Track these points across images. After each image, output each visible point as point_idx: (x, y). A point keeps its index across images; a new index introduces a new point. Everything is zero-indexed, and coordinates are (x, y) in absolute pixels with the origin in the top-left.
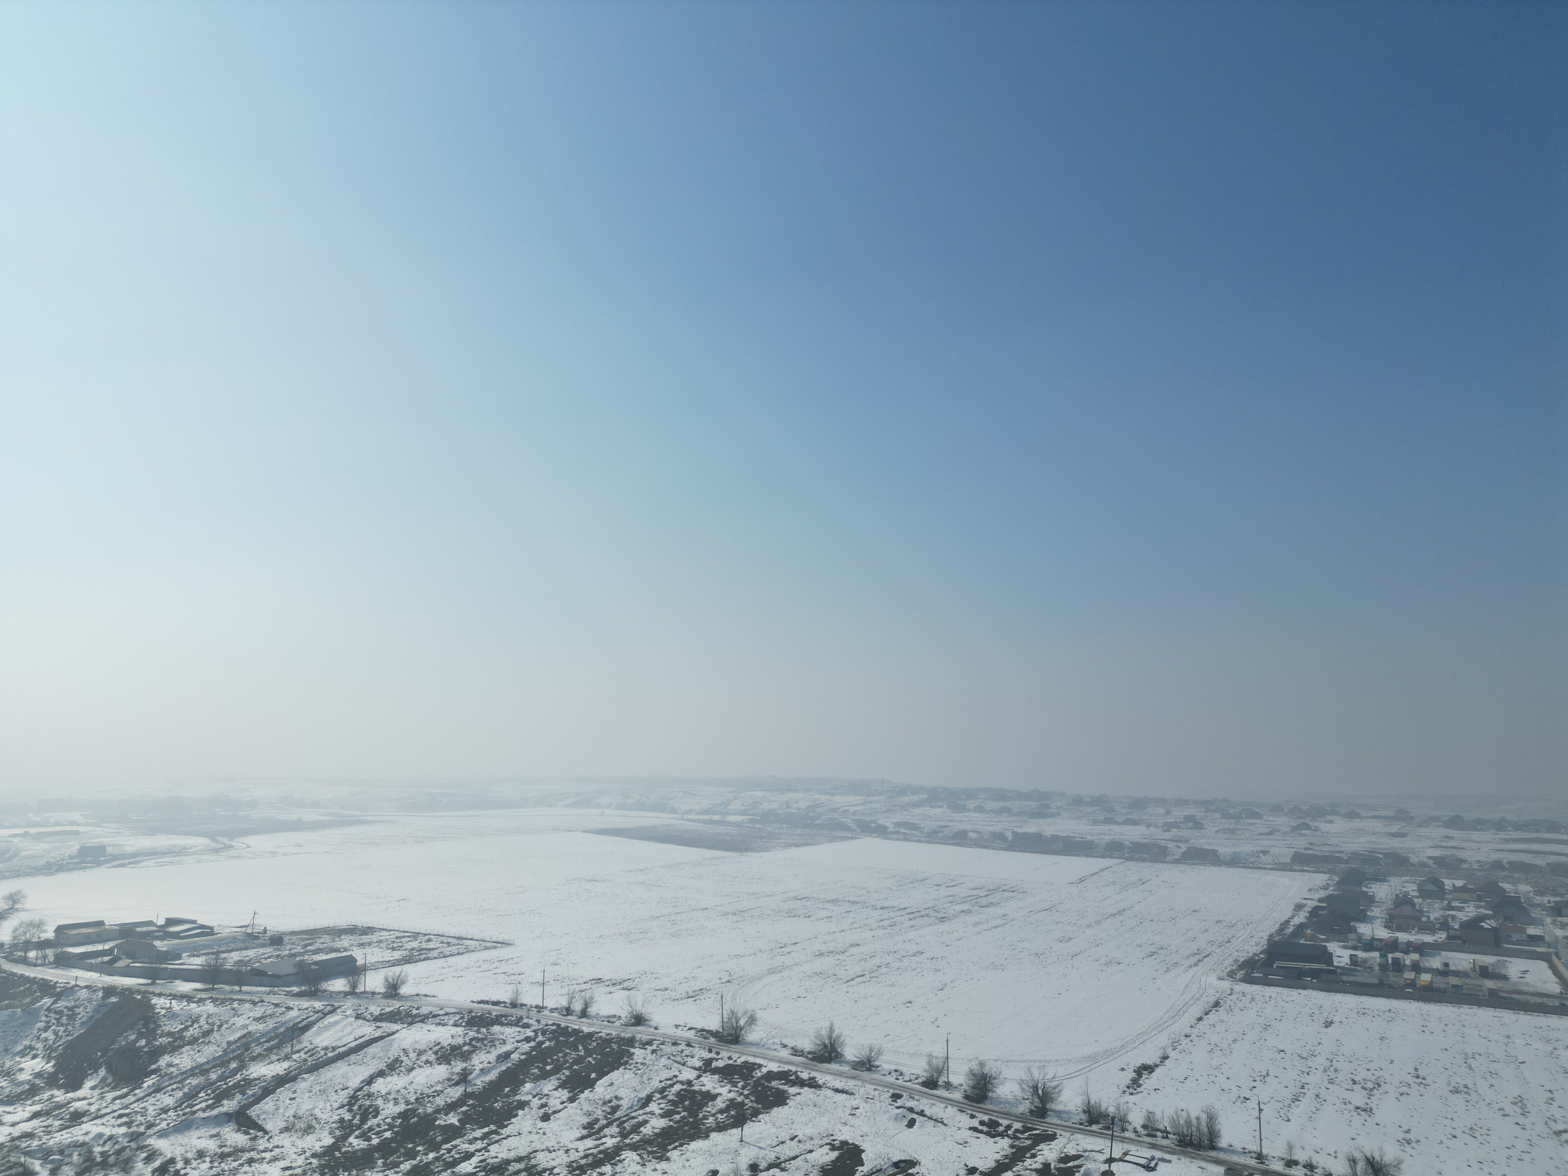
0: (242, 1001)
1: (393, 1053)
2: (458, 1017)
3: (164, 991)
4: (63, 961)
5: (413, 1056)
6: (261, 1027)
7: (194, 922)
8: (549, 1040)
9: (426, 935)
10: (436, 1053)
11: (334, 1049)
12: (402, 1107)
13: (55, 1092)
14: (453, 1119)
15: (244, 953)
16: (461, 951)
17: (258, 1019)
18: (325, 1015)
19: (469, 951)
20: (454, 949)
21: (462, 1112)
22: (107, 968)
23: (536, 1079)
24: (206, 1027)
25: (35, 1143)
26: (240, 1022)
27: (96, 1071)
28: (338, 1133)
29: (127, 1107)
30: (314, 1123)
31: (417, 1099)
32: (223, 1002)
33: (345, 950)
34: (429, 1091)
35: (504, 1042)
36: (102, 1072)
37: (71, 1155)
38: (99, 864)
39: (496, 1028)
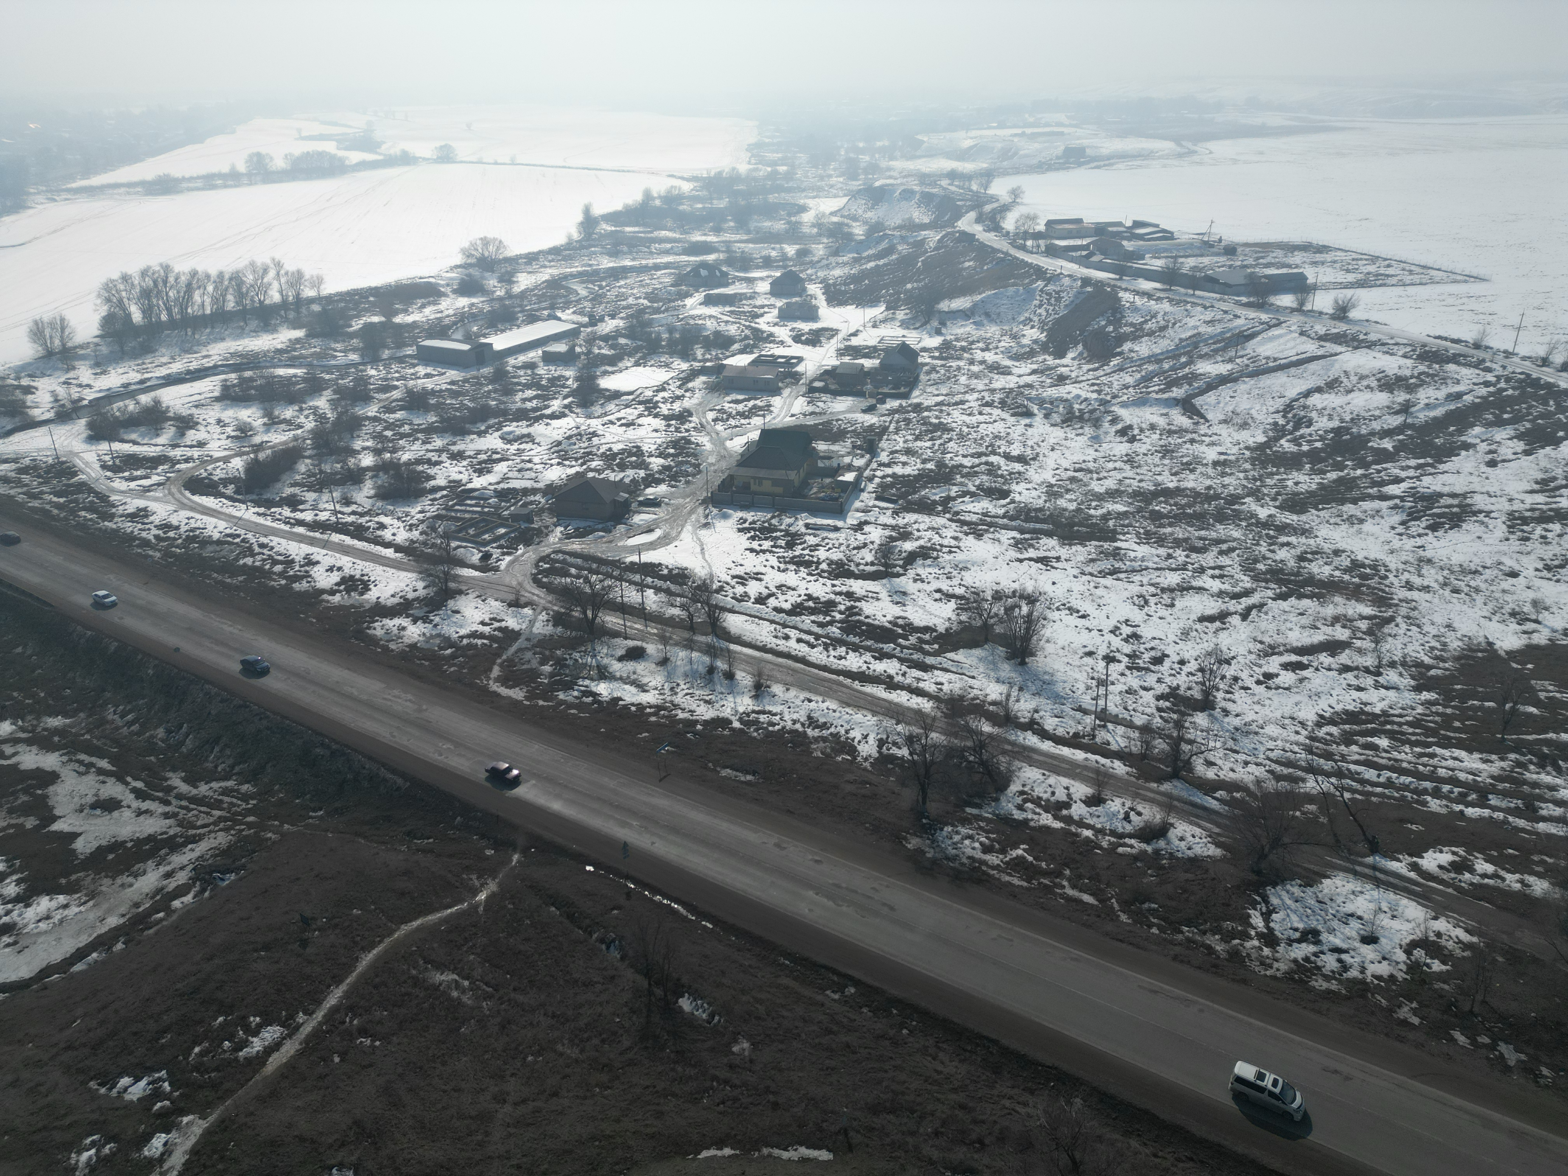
0: (1194, 304)
1: (1333, 373)
2: (1409, 349)
3: (1129, 287)
4: (1052, 252)
5: (1354, 379)
6: (1210, 330)
7: (1157, 226)
8: (1513, 388)
9: (1386, 260)
10: (1379, 380)
11: (1275, 360)
12: (1336, 423)
13: (1047, 357)
14: (1388, 444)
15: (1200, 259)
16: (1424, 281)
17: (1207, 323)
18: (1270, 327)
19: (1433, 282)
20: (1416, 278)
21: (1399, 440)
22: (1084, 261)
23: (1489, 425)
24: (1162, 323)
25: (1034, 393)
26: (1191, 322)
27: (1075, 346)
28: (1271, 434)
29: (1097, 378)
30: (1250, 421)
31: (1352, 419)
32: (1178, 303)
33: (1297, 267)
34: (1366, 415)
35: (1458, 382)
36: (1080, 347)
37: (1058, 407)
38: (1080, 165)
39: (1451, 367)
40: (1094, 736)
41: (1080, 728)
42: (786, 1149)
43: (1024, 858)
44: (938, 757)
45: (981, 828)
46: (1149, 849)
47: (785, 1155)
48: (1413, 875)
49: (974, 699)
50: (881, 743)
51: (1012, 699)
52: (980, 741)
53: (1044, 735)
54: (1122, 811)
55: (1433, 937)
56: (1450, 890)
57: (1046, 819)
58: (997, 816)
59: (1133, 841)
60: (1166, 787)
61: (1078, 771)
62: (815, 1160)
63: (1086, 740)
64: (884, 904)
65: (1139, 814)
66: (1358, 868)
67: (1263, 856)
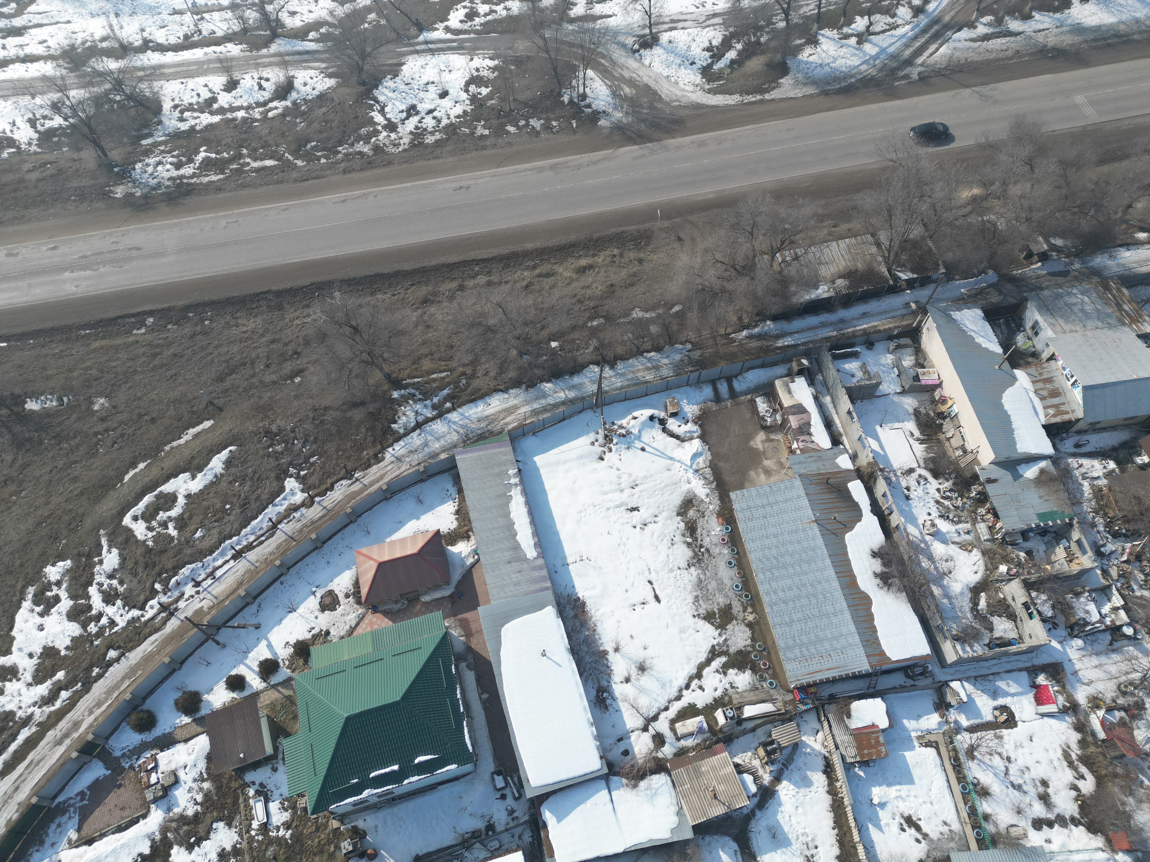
40: (200, 31)
41: (186, 29)
42: (180, 438)
43: (209, 157)
44: (91, 111)
45: (163, 152)
46: (288, 103)
47: (182, 441)
48: (449, 36)
49: (84, 43)
50: (32, 123)
51: (116, 28)
52: (115, 79)
53: (162, 48)
54: (255, 84)
55: (475, 74)
56: (472, 35)
57: (206, 119)
58: (168, 135)
59: (275, 104)
60: (274, 48)
61: (205, 67)
62: (204, 431)
63: (196, 38)
64: (131, 249)
65: (267, 80)
66: (418, 48)
67: (361, 70)
